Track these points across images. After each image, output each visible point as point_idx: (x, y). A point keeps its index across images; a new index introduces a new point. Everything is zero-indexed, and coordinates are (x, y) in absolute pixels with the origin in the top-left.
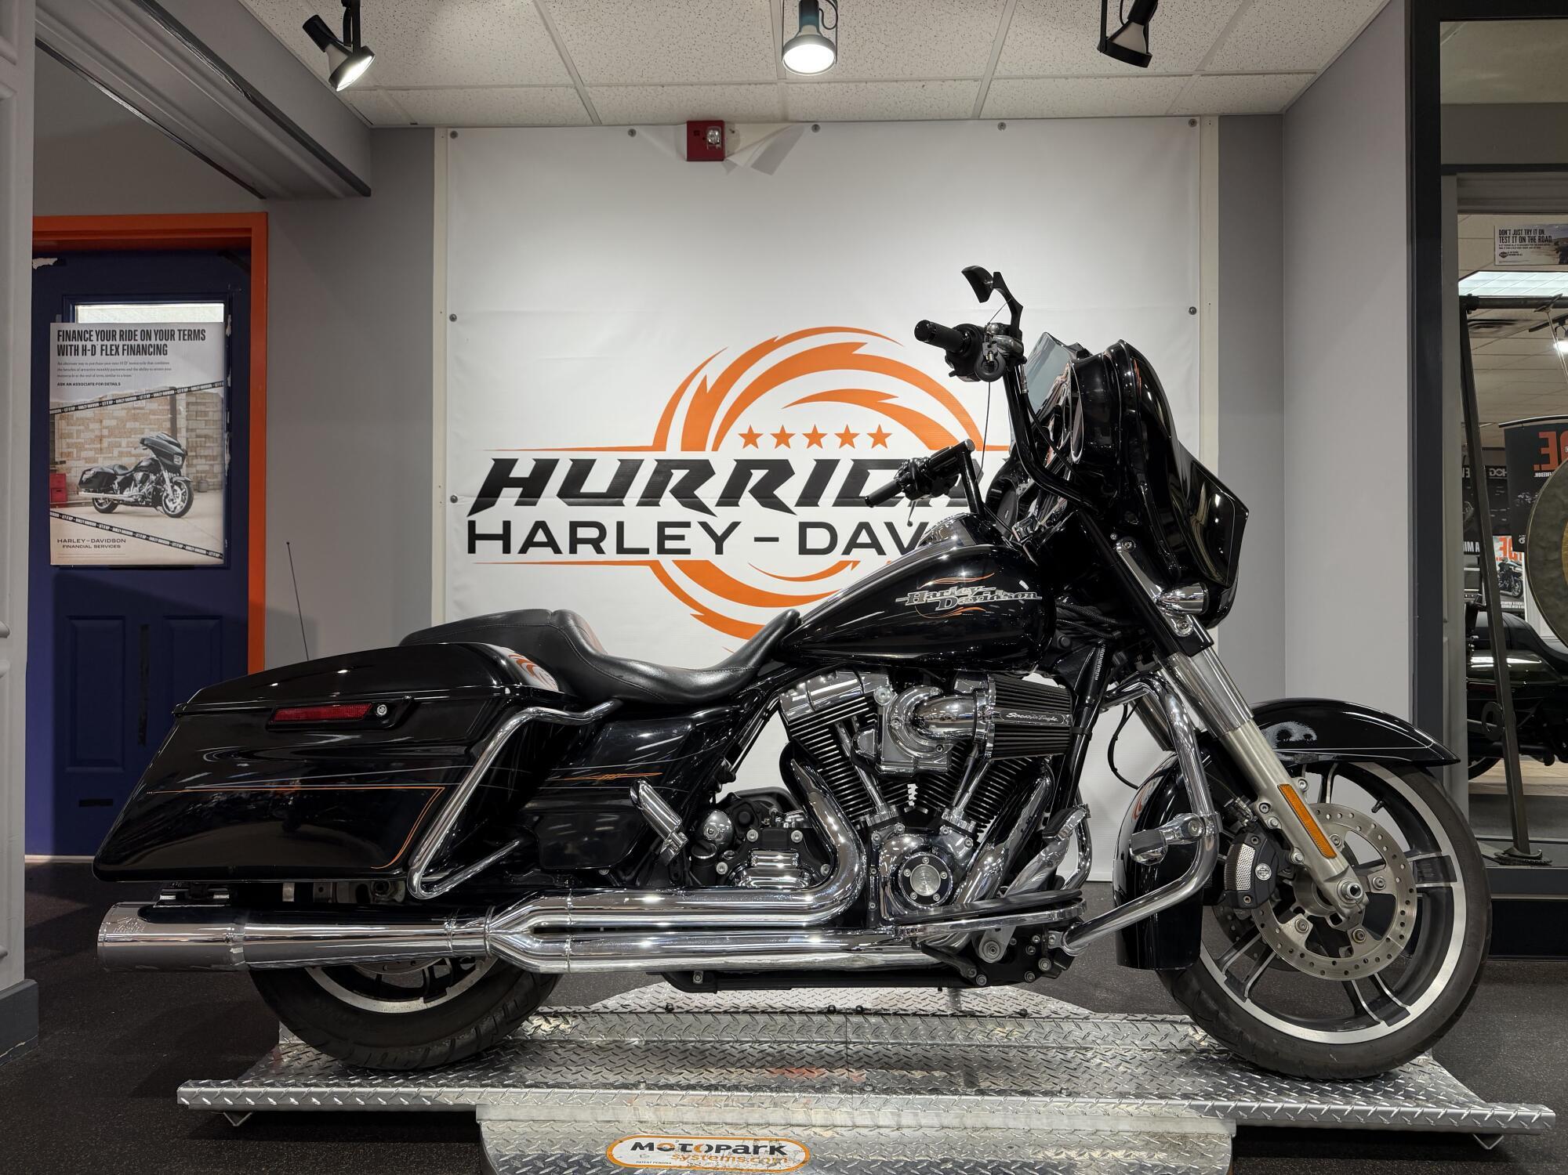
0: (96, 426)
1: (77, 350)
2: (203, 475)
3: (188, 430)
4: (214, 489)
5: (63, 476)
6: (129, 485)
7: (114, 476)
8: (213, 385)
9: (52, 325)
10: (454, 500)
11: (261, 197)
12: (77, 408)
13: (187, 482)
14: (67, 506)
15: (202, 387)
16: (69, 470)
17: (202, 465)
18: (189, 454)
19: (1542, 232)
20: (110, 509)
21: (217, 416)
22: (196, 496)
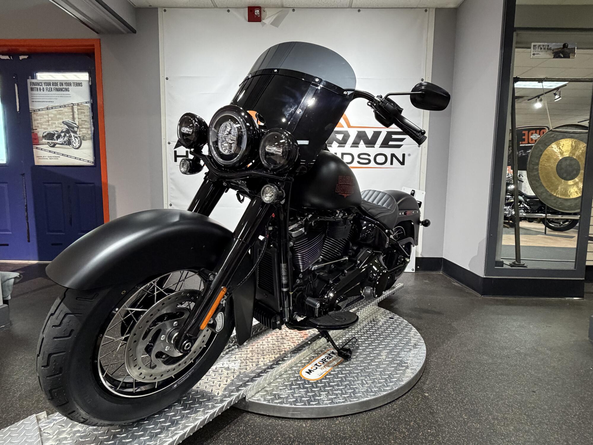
0: (47, 116)
1: (37, 89)
2: (85, 134)
3: (78, 119)
4: (89, 140)
5: (37, 134)
6: (60, 138)
7: (54, 134)
8: (87, 103)
9: (28, 80)
10: (169, 143)
11: (97, 33)
12: (39, 110)
13: (79, 137)
14: (39, 144)
15: (82, 103)
16: (38, 132)
17: (84, 131)
18: (79, 127)
19: (548, 46)
20: (53, 146)
21: (88, 114)
22: (83, 142)
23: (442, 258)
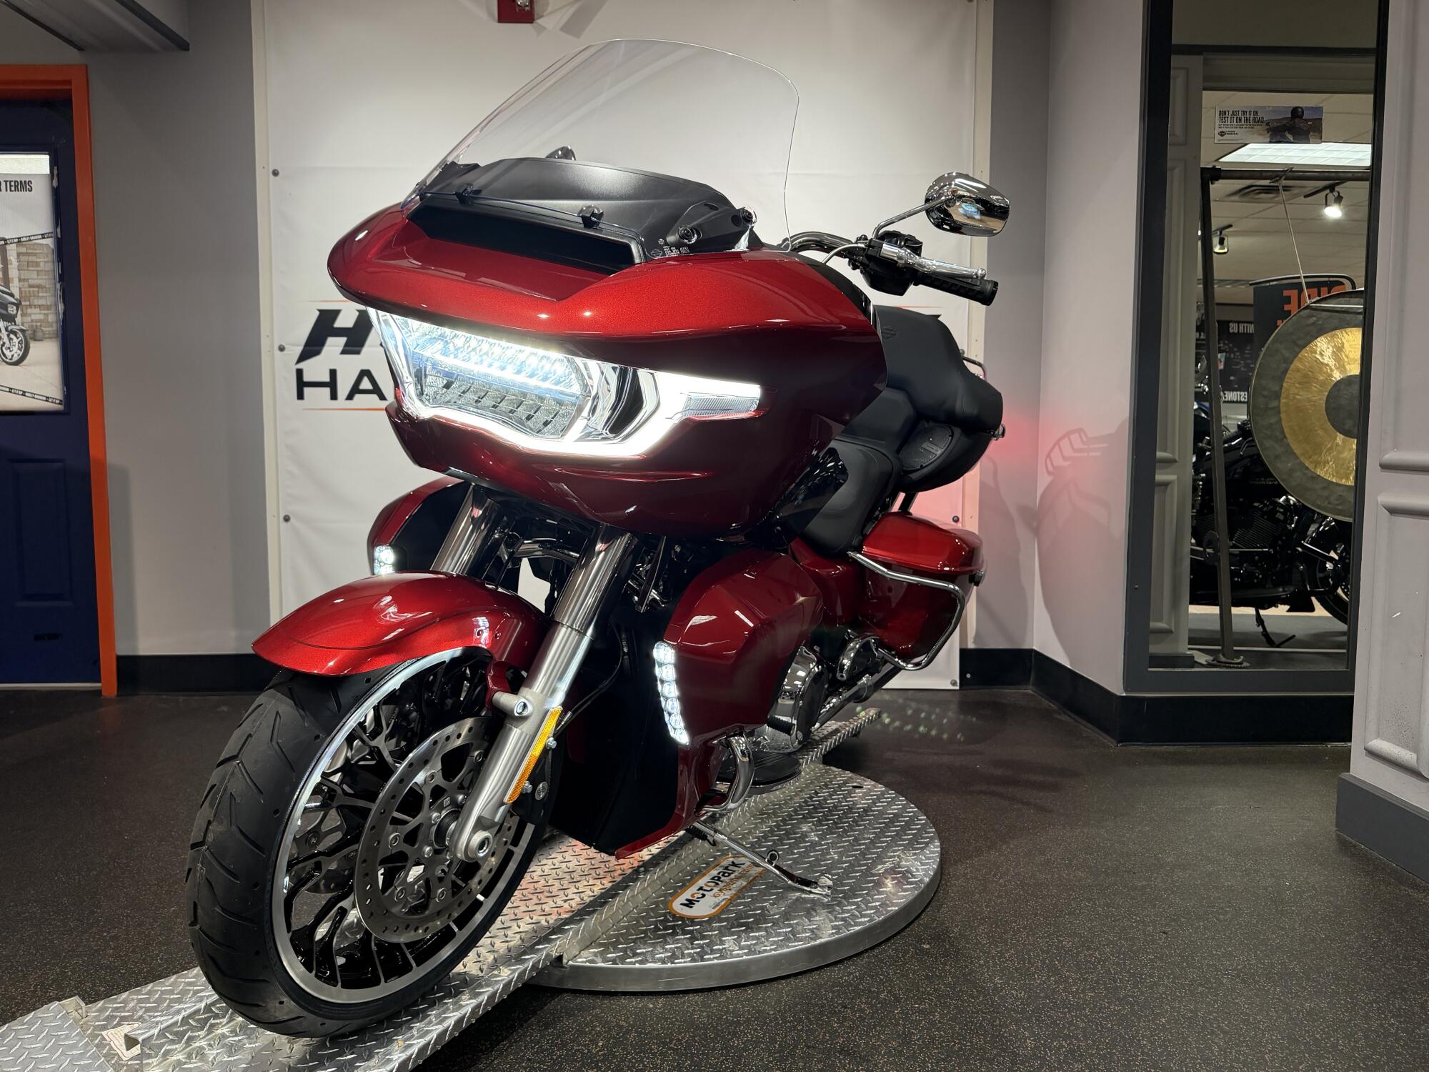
2: (39, 324)
3: (21, 281)
4: (50, 338)
8: (43, 236)
10: (282, 349)
11: (80, 49)
13: (22, 331)
15: (32, 238)
17: (36, 315)
18: (23, 303)
19: (1256, 113)
21: (49, 267)
22: (33, 344)
23: (1032, 651)
